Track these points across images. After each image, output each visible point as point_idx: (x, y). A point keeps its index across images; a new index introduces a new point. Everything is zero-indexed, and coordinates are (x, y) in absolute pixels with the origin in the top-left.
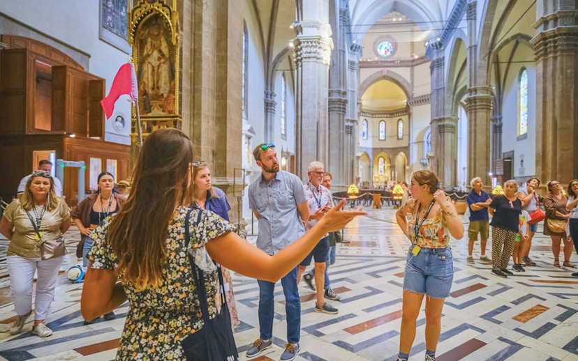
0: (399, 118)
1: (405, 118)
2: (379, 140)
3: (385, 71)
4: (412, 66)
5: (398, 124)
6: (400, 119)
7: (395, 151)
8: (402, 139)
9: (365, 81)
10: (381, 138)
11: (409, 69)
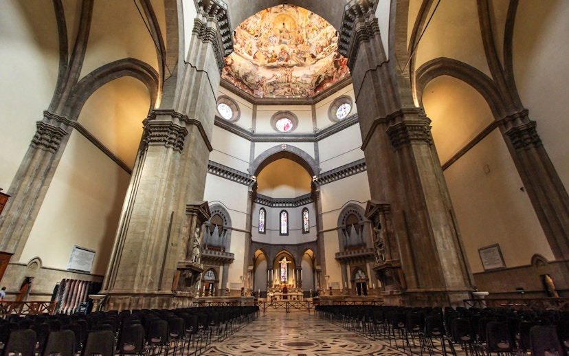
0: (303, 207)
1: (310, 206)
2: (281, 234)
3: (284, 146)
4: (316, 141)
5: (303, 214)
6: (306, 209)
7: (301, 248)
8: (308, 232)
9: (260, 156)
10: (282, 232)
11: (312, 144)
